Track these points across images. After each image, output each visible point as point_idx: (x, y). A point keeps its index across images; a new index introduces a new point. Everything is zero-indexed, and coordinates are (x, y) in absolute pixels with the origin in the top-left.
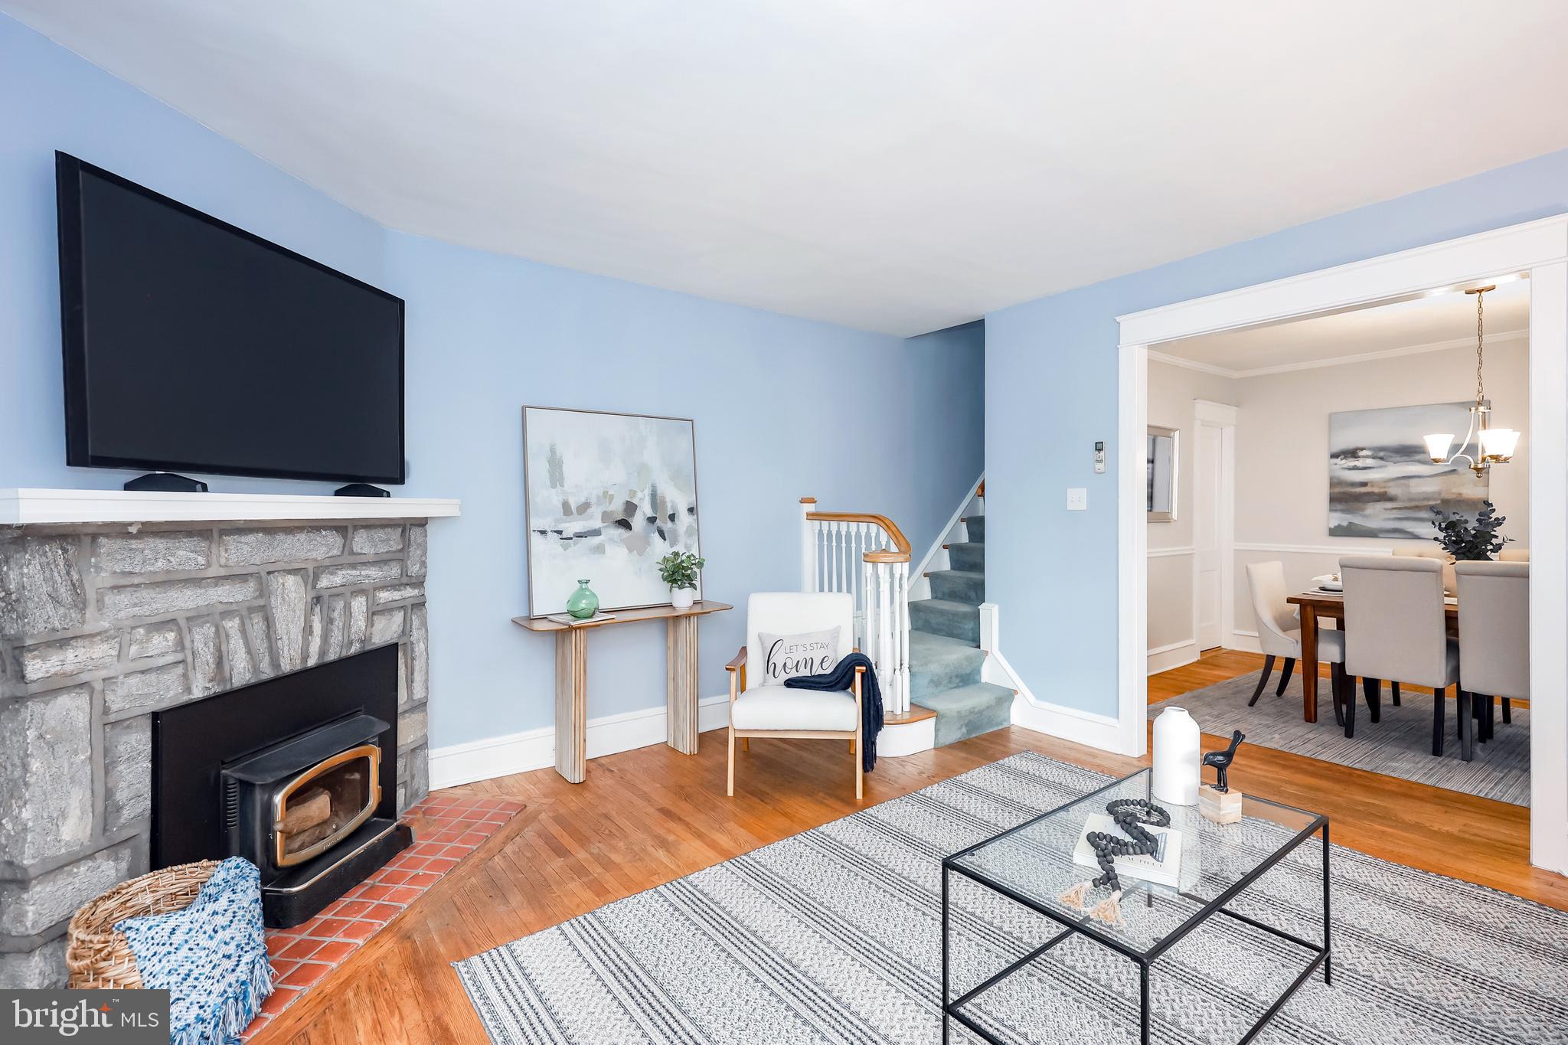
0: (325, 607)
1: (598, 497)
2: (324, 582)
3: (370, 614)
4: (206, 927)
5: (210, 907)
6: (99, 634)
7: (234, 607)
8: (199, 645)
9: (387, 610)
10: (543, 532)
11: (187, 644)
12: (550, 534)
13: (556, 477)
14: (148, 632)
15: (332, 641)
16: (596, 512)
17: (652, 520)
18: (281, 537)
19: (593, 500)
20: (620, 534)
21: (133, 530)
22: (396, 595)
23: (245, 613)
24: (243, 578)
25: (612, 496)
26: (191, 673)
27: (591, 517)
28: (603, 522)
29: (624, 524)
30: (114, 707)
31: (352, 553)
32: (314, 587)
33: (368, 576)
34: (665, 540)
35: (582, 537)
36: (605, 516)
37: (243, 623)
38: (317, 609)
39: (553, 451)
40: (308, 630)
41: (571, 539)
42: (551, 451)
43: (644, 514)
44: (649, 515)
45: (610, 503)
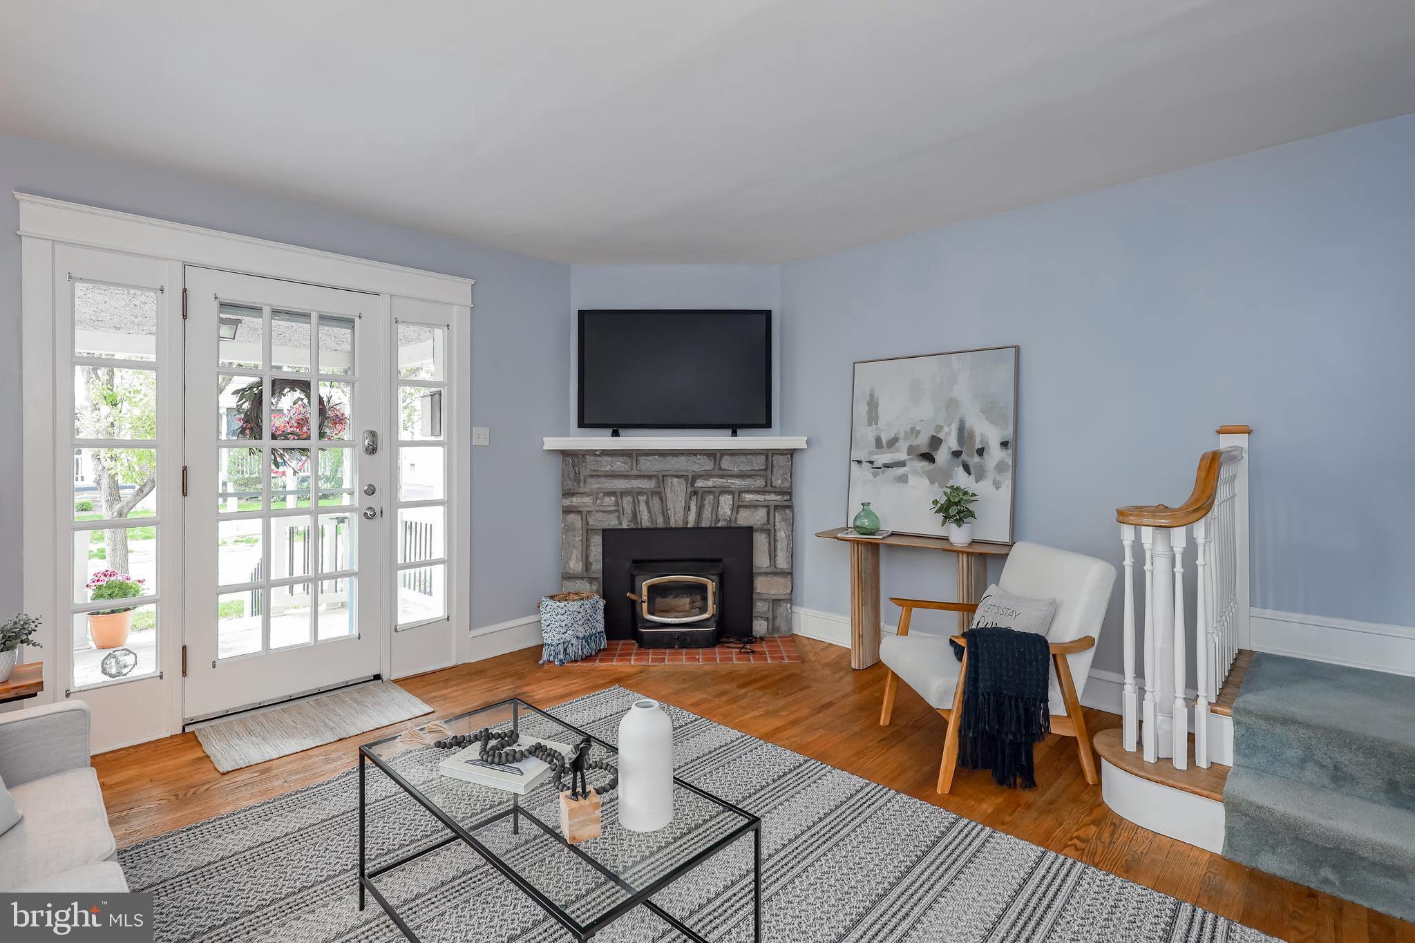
0: (699, 497)
1: (906, 432)
2: (700, 483)
3: (736, 506)
4: (555, 610)
5: (558, 603)
6: (584, 493)
7: (645, 490)
8: (625, 505)
9: (753, 506)
10: (859, 462)
11: (620, 503)
12: (864, 463)
13: (873, 418)
14: (604, 495)
15: (704, 516)
16: (903, 446)
17: (957, 454)
18: (669, 458)
19: (902, 435)
20: (924, 466)
21: (598, 453)
22: (760, 498)
23: (649, 494)
24: (649, 477)
25: (919, 432)
26: (622, 516)
27: (898, 450)
28: (908, 455)
29: (928, 457)
30: (590, 523)
31: (720, 469)
32: (692, 485)
33: (734, 484)
34: (969, 473)
35: (889, 467)
36: (911, 450)
37: (648, 498)
38: (694, 498)
39: (872, 395)
40: (687, 508)
41: (880, 468)
42: (870, 396)
43: (949, 448)
44: (955, 449)
45: (916, 437)
